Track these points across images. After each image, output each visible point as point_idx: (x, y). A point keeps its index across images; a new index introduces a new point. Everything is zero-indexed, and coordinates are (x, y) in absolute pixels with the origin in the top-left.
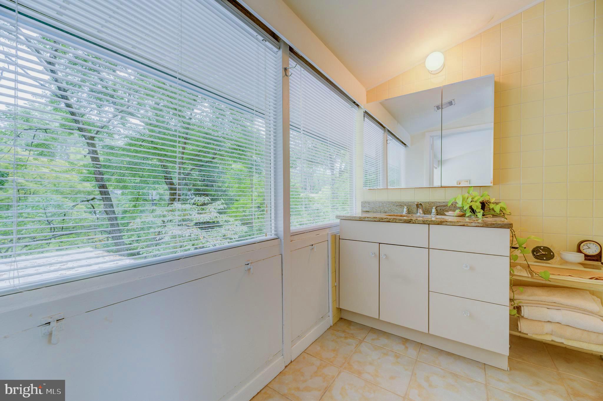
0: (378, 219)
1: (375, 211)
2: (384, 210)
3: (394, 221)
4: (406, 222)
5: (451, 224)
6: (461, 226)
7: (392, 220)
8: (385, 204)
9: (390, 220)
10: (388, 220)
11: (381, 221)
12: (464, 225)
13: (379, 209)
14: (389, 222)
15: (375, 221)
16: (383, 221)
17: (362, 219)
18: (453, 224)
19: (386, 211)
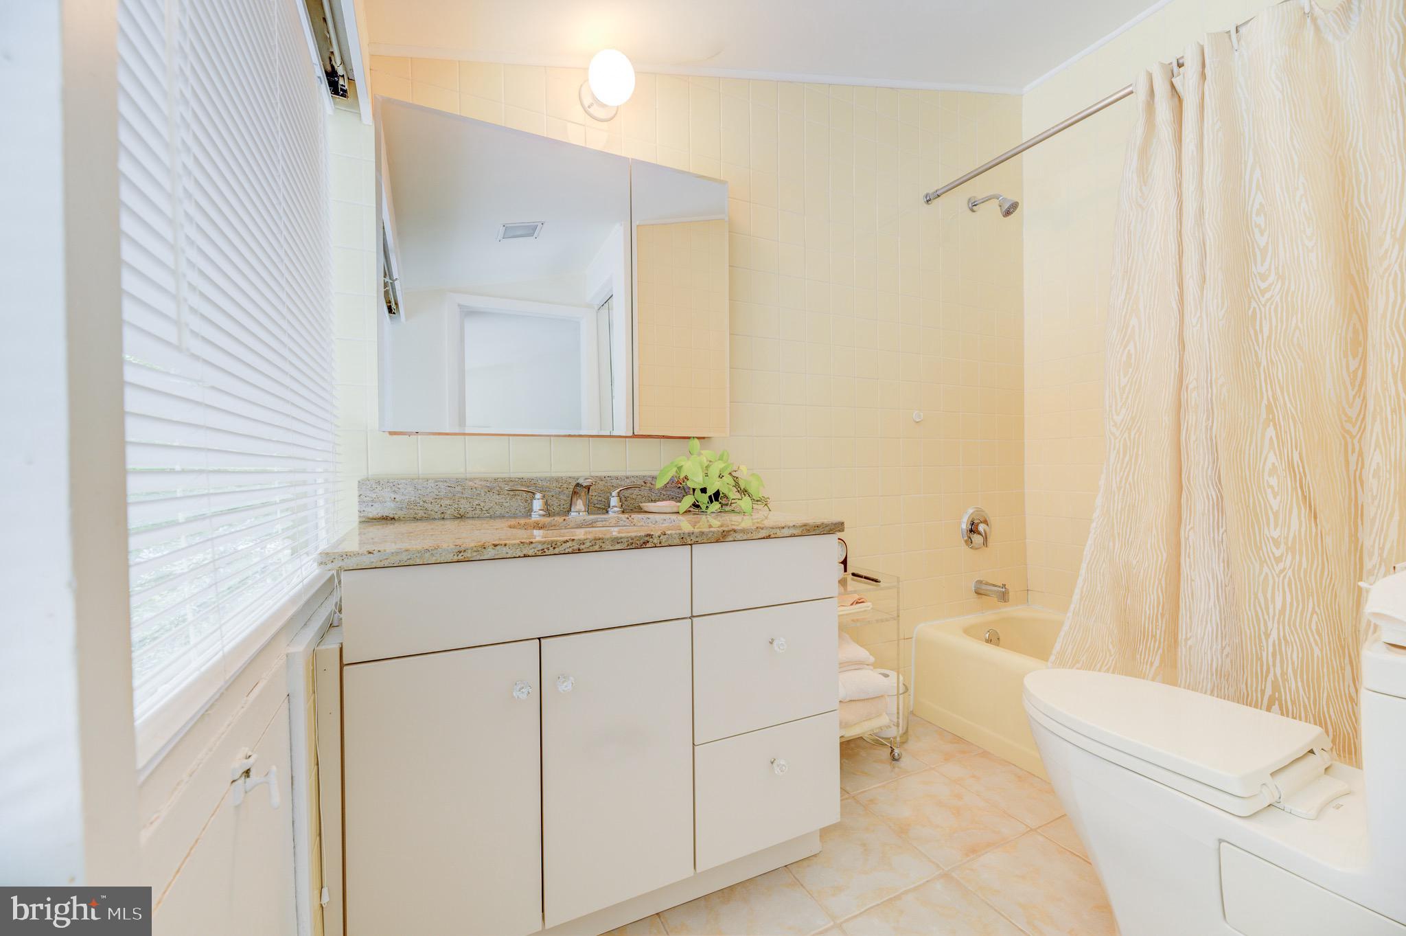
0: (540, 547)
1: (421, 513)
2: (458, 509)
3: (597, 548)
4: (634, 546)
5: (745, 537)
6: (764, 538)
7: (588, 544)
8: (459, 489)
9: (582, 547)
10: (576, 547)
11: (551, 551)
12: (769, 537)
13: (437, 508)
14: (579, 551)
15: (525, 556)
16: (557, 551)
17: (468, 555)
18: (749, 536)
19: (462, 511)
